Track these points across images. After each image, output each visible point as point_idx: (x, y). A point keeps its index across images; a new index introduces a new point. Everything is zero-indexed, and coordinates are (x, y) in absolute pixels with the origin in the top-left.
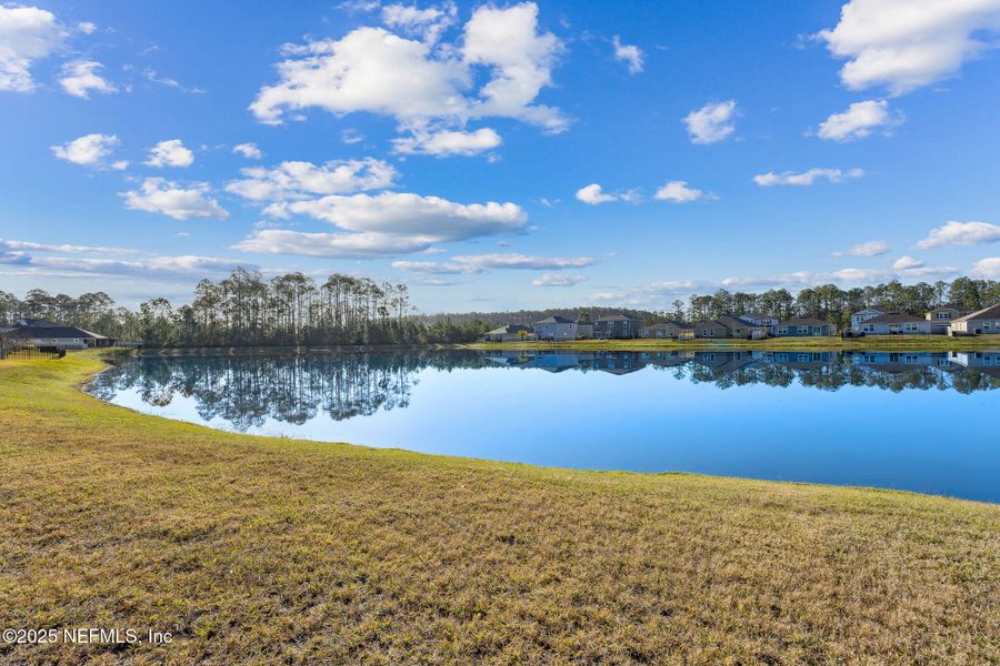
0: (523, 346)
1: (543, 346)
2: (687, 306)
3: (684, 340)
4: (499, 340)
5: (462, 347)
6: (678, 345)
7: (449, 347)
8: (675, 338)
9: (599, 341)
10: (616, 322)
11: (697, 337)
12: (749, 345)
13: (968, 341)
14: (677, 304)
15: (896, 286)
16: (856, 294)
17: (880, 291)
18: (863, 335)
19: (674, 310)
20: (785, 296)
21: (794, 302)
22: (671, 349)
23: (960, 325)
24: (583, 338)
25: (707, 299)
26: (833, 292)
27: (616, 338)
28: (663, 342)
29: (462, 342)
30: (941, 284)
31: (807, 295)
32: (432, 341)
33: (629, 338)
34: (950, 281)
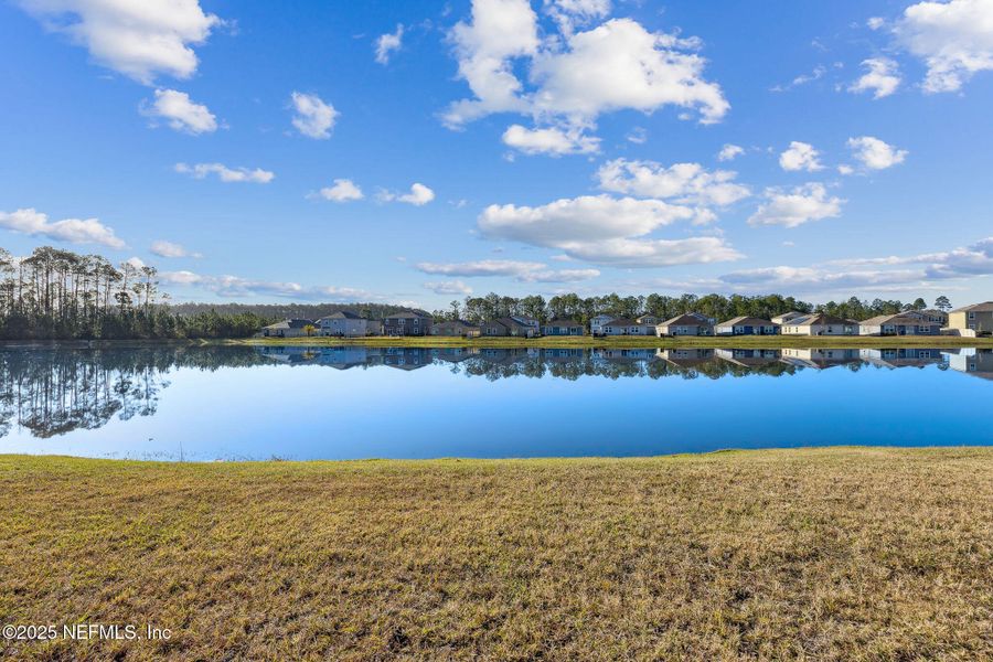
0: (311, 342)
1: (334, 342)
2: (462, 306)
3: (472, 338)
4: (281, 335)
5: (235, 342)
6: (468, 343)
7: (217, 342)
8: (464, 336)
9: (390, 337)
10: (407, 319)
11: (483, 335)
12: (527, 343)
13: (669, 342)
14: (454, 304)
15: (615, 297)
16: (589, 302)
17: (604, 301)
18: (605, 335)
19: (452, 310)
20: (539, 301)
21: (546, 306)
22: (461, 346)
23: (662, 329)
24: (372, 335)
25: (479, 301)
26: (574, 300)
27: (407, 335)
28: (454, 340)
29: (233, 337)
30: (641, 297)
31: (556, 301)
32: (192, 335)
33: (421, 335)
34: (647, 296)
